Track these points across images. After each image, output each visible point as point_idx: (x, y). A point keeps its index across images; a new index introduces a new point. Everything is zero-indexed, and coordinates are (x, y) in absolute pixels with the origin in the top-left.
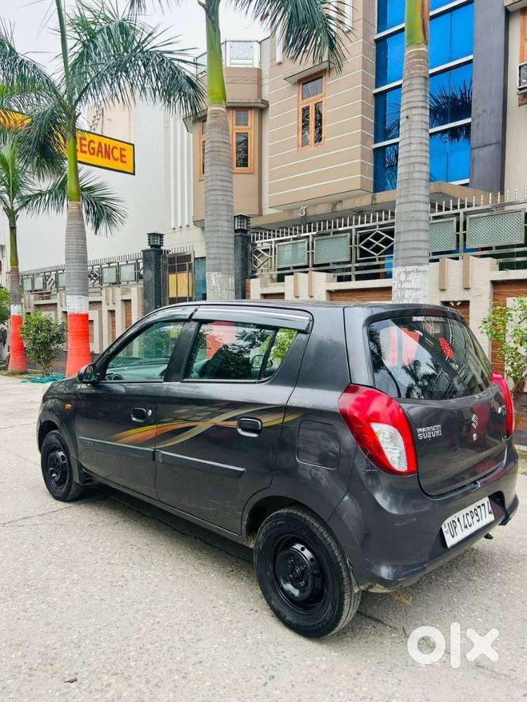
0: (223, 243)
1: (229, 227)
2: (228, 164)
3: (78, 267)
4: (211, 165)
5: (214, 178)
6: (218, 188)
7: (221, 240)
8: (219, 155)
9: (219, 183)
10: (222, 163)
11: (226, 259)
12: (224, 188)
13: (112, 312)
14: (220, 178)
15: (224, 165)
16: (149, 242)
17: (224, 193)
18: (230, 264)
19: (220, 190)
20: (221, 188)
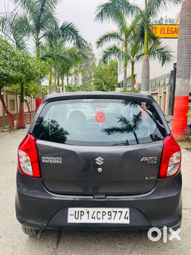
0: (183, 64)
1: (187, 56)
2: (189, 26)
3: (145, 80)
4: (180, 28)
5: (181, 34)
6: (183, 38)
7: (182, 63)
8: (184, 23)
9: (183, 36)
10: (186, 26)
11: (185, 71)
12: (186, 38)
13: (161, 97)
14: (184, 33)
15: (187, 27)
16: (174, 67)
17: (186, 40)
18: (186, 74)
19: (184, 39)
20: (184, 38)
